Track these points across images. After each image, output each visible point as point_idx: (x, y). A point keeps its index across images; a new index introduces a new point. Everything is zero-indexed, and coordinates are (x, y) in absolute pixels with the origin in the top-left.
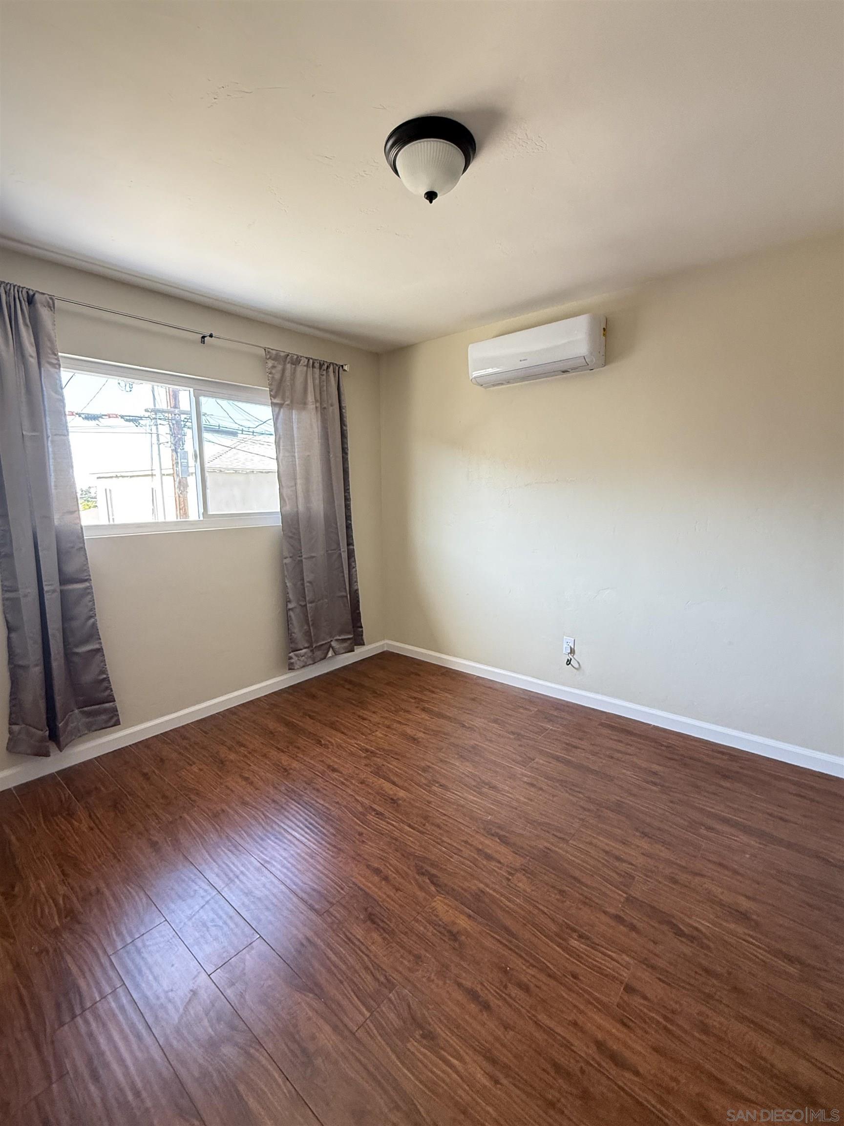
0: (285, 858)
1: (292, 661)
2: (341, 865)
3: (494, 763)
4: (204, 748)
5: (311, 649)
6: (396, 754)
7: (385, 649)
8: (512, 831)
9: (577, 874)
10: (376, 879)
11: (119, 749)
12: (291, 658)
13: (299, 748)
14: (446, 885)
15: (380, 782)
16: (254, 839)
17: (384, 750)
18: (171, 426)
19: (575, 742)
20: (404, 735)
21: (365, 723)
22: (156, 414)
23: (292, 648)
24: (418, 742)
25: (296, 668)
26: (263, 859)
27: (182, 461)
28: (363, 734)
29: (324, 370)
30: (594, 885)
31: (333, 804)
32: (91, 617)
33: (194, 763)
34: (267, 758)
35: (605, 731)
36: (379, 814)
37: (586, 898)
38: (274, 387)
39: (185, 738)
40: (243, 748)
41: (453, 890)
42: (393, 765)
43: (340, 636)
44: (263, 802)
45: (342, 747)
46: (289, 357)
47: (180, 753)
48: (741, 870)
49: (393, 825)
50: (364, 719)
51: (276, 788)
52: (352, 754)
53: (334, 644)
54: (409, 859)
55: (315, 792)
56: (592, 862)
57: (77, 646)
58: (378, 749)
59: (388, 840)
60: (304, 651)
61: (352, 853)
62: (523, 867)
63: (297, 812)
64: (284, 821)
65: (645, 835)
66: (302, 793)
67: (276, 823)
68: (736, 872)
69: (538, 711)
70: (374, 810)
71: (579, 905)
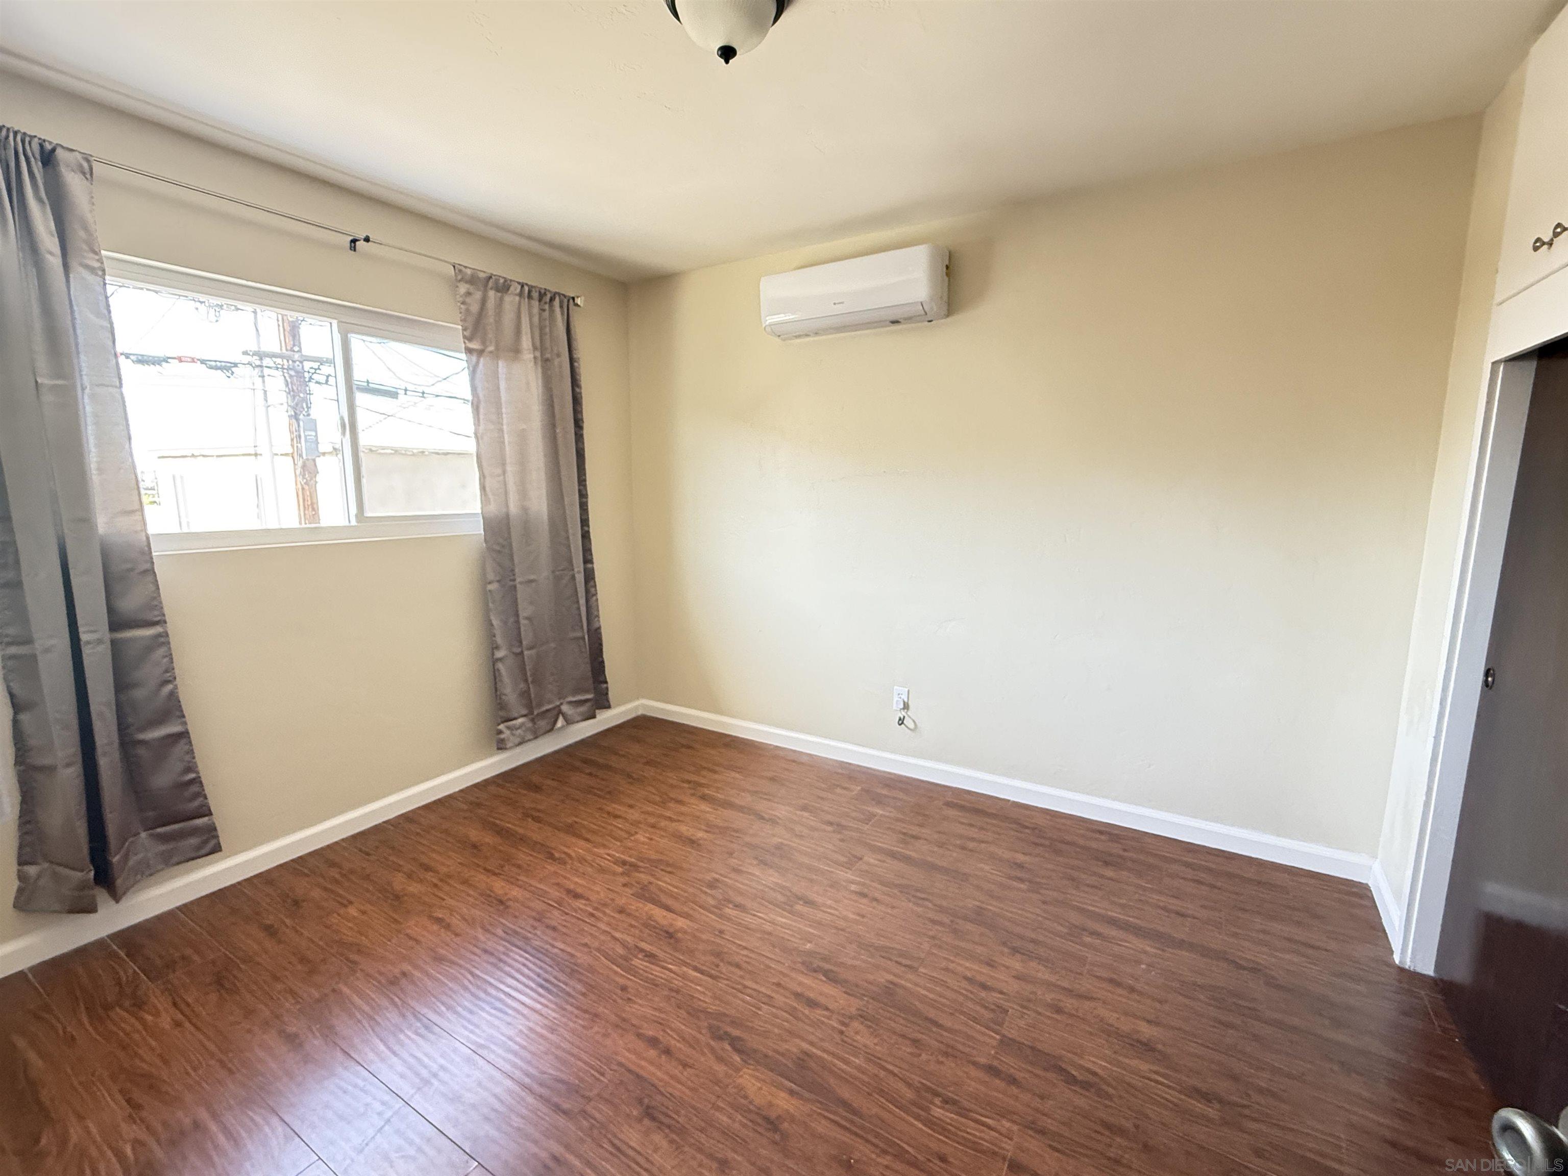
0: (510, 1039)
1: (502, 736)
2: (598, 1037)
3: (810, 869)
4: (367, 877)
5: (531, 717)
6: (668, 865)
7: (640, 713)
8: (842, 963)
9: (932, 1014)
10: (652, 1053)
11: (220, 890)
12: (500, 732)
13: (519, 867)
14: (755, 1051)
15: (646, 909)
16: (456, 1012)
17: (650, 860)
18: (288, 378)
19: (915, 830)
20: (678, 837)
21: (619, 823)
22: (261, 359)
23: (501, 717)
24: (699, 845)
25: (508, 747)
26: (475, 1043)
27: (306, 434)
28: (616, 839)
29: (546, 303)
30: (957, 1027)
31: (579, 947)
32: (168, 682)
33: (351, 903)
34: (470, 885)
35: (952, 813)
36: (650, 956)
37: (948, 1046)
38: (470, 324)
39: (333, 864)
40: (431, 874)
41: (766, 1056)
42: (665, 882)
43: (574, 696)
44: (468, 955)
45: (586, 861)
46: (491, 280)
47: (326, 889)
48: (1138, 986)
49: (670, 970)
50: (616, 817)
51: (487, 931)
52: (602, 870)
53: (565, 708)
54: (698, 1018)
55: (549, 932)
56: (949, 994)
57: (142, 729)
58: (641, 859)
59: (666, 993)
60: (520, 720)
61: (613, 1018)
62: (860, 1012)
63: (524, 965)
64: (504, 980)
65: (1015, 950)
66: (529, 935)
67: (491, 984)
68: (1132, 990)
69: (862, 790)
70: (642, 950)
71: (940, 1057)
